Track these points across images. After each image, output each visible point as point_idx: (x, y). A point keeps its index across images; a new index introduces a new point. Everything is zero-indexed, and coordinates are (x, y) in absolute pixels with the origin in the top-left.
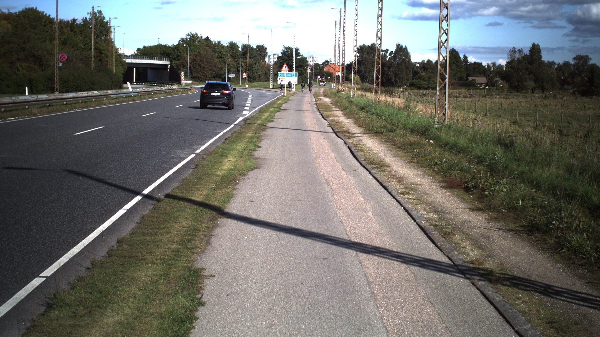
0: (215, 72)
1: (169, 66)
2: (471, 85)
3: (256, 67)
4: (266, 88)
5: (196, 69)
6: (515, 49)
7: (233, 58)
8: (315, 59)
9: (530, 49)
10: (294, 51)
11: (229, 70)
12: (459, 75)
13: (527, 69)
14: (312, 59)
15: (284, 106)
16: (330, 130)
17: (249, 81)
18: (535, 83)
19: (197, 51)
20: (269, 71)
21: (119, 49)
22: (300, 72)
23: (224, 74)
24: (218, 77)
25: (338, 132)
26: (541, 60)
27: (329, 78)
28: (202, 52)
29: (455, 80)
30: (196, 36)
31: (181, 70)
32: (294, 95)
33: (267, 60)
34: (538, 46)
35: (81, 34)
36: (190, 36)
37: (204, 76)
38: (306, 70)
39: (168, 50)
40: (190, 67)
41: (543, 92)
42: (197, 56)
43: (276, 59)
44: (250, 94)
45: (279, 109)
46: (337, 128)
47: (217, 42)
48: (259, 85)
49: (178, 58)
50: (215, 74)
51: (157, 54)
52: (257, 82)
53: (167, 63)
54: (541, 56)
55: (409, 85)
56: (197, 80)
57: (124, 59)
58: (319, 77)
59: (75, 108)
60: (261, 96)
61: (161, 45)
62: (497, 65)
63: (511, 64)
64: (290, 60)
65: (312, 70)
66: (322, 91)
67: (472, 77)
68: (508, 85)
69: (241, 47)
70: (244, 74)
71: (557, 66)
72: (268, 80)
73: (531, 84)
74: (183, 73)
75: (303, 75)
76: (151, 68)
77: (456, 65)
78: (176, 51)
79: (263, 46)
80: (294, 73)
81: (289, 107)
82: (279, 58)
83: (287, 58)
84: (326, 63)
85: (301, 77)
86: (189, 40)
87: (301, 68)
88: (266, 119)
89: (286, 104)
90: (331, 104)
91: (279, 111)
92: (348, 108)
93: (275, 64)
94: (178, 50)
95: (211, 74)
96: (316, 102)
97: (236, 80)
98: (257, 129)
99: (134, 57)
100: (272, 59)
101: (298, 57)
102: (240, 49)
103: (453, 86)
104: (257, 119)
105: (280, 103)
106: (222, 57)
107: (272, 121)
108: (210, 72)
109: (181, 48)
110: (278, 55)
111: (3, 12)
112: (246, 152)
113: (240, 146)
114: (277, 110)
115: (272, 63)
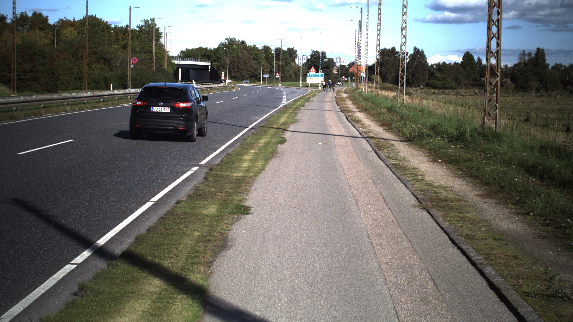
0: (251, 72)
1: (210, 67)
3: (287, 68)
4: (297, 86)
5: (234, 70)
6: (525, 52)
7: (267, 59)
8: (342, 61)
9: (535, 53)
10: (321, 55)
11: (263, 71)
12: (473, 75)
13: (532, 71)
14: (339, 61)
15: (312, 99)
17: (281, 80)
18: (540, 84)
19: (236, 53)
20: (299, 71)
21: (169, 52)
22: (327, 73)
23: (259, 75)
24: (253, 77)
25: (344, 111)
26: (545, 63)
27: (354, 78)
28: (240, 54)
29: (469, 80)
30: (234, 41)
31: (221, 70)
33: (297, 61)
34: (543, 50)
36: (228, 40)
37: (241, 76)
38: (332, 71)
39: (209, 53)
40: (229, 68)
41: (546, 91)
42: (235, 58)
43: (305, 61)
44: (284, 91)
45: (308, 100)
46: (344, 109)
47: (253, 46)
48: (290, 84)
49: (218, 59)
50: (251, 74)
51: (198, 56)
52: (288, 81)
53: (208, 64)
54: (545, 60)
55: (425, 85)
56: (236, 79)
57: (173, 61)
58: (343, 77)
60: (294, 92)
62: (509, 66)
64: (317, 62)
65: (338, 71)
66: (344, 89)
68: (515, 85)
69: (273, 50)
70: (277, 74)
71: (563, 68)
72: (298, 80)
73: (535, 84)
74: (223, 73)
75: (330, 76)
76: (193, 69)
77: (470, 67)
78: (216, 53)
79: (293, 49)
80: (321, 73)
81: (315, 99)
82: (308, 60)
83: (315, 60)
84: (351, 64)
85: (327, 77)
86: (227, 44)
87: (327, 69)
89: (313, 97)
93: (305, 65)
94: (218, 52)
95: (248, 74)
96: (336, 96)
97: (270, 80)
98: (294, 109)
99: (180, 58)
100: (302, 60)
101: (325, 60)
102: (273, 52)
103: (466, 86)
104: (293, 105)
105: (308, 97)
106: (257, 59)
107: (303, 106)
108: (247, 72)
109: (221, 51)
110: (307, 57)
111: (67, 19)
112: (290, 117)
113: (286, 115)
114: (306, 101)
115: (301, 64)
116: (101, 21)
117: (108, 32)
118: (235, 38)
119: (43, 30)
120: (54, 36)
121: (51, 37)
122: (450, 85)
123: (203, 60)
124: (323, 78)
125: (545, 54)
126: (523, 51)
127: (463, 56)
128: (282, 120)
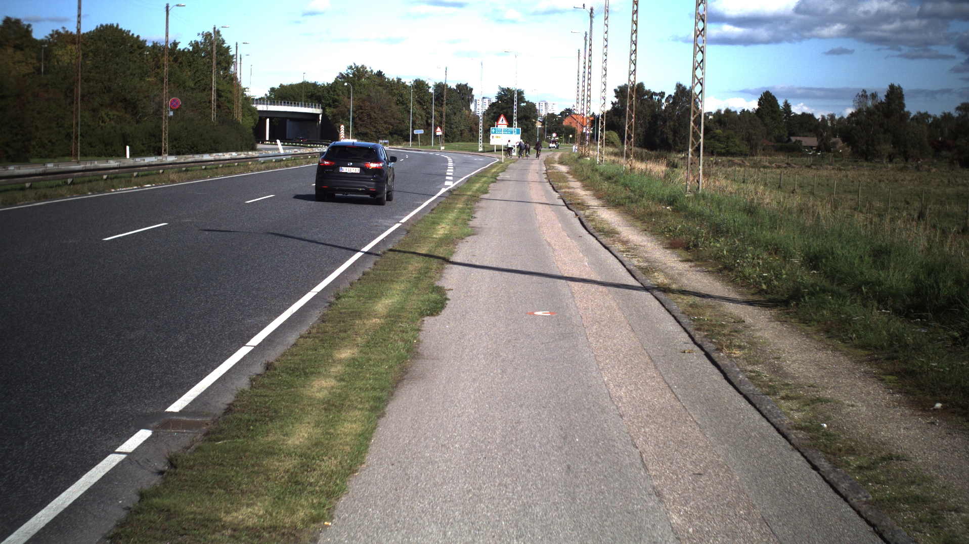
0: (392, 125)
1: (321, 116)
2: (794, 150)
3: (456, 119)
4: (472, 151)
5: (363, 121)
6: (865, 92)
7: (421, 104)
8: (550, 107)
9: (886, 94)
10: (516, 95)
11: (414, 123)
12: (776, 133)
13: (882, 125)
14: (544, 107)
15: (501, 176)
16: (561, 202)
17: (445, 140)
18: (894, 147)
19: (366, 92)
20: (477, 124)
21: (246, 90)
22: (525, 127)
23: (407, 130)
24: (396, 134)
25: (571, 204)
26: (904, 111)
27: (571, 136)
28: (372, 94)
29: (770, 141)
30: (363, 70)
31: (339, 122)
32: (515, 161)
33: (472, 107)
34: (900, 88)
35: (190, 66)
36: (353, 69)
37: (376, 132)
38: (534, 124)
39: (319, 91)
40: (353, 118)
41: (906, 160)
42: (364, 101)
43: (487, 107)
44: (450, 159)
45: (495, 179)
46: (570, 200)
47: (395, 80)
48: (461, 147)
49: (335, 103)
50: (392, 128)
51: (301, 96)
52: (458, 141)
53: (317, 111)
54: (904, 105)
56: (365, 138)
57: (254, 106)
58: (554, 135)
59: (217, 174)
60: (467, 162)
61: (308, 82)
62: (837, 117)
63: (856, 117)
64: (509, 108)
65: (543, 123)
66: (557, 156)
67: (797, 136)
68: (852, 149)
69: (432, 87)
70: (439, 129)
71: (932, 119)
72: (475, 139)
73: (888, 148)
74: (342, 127)
75: (530, 133)
76: (292, 120)
77: (772, 118)
78: (331, 93)
79: (466, 85)
80: (516, 127)
81: (508, 177)
82: (492, 106)
83: (504, 105)
84: (566, 113)
85: (526, 134)
86: (351, 76)
87: (526, 120)
88: (478, 190)
89: (503, 173)
90: (568, 173)
91: (495, 182)
92: (589, 178)
93: (487, 113)
94: (335, 91)
95: (387, 129)
96: (546, 170)
97: (426, 139)
98: (468, 200)
99: (267, 101)
100: (480, 105)
101: (522, 104)
102: (431, 90)
103: (765, 151)
104: (466, 190)
105: (495, 172)
106: (402, 103)
107: (486, 192)
108: (385, 126)
109: (340, 88)
110: (489, 101)
111: (67, 31)
112: (460, 221)
113: (452, 216)
114: (491, 180)
115: (480, 112)
116: (129, 34)
117: (140, 54)
118: (365, 65)
119: (22, 49)
120: (39, 60)
121: (35, 62)
122: (738, 149)
123: (308, 105)
124: (519, 136)
125: (903, 95)
126: (863, 90)
127: (760, 100)
128: (441, 230)
